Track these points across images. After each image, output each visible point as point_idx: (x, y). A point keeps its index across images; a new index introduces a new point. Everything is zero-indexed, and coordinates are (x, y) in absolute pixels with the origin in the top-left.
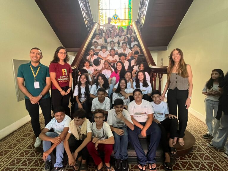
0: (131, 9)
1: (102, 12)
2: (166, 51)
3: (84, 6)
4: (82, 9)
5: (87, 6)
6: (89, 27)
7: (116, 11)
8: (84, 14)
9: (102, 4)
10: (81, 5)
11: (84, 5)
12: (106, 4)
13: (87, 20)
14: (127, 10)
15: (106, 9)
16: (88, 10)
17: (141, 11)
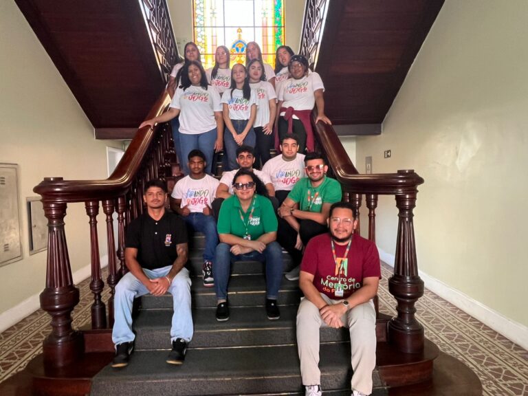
0: (281, 27)
1: (203, 33)
2: (378, 136)
3: (154, 15)
4: (149, 21)
5: (161, 16)
6: (166, 71)
7: (241, 31)
8: (153, 36)
9: (202, 14)
10: (146, 12)
11: (154, 12)
12: (213, 13)
13: (161, 52)
14: (271, 31)
15: (214, 25)
16: (163, 26)
17: (308, 33)
